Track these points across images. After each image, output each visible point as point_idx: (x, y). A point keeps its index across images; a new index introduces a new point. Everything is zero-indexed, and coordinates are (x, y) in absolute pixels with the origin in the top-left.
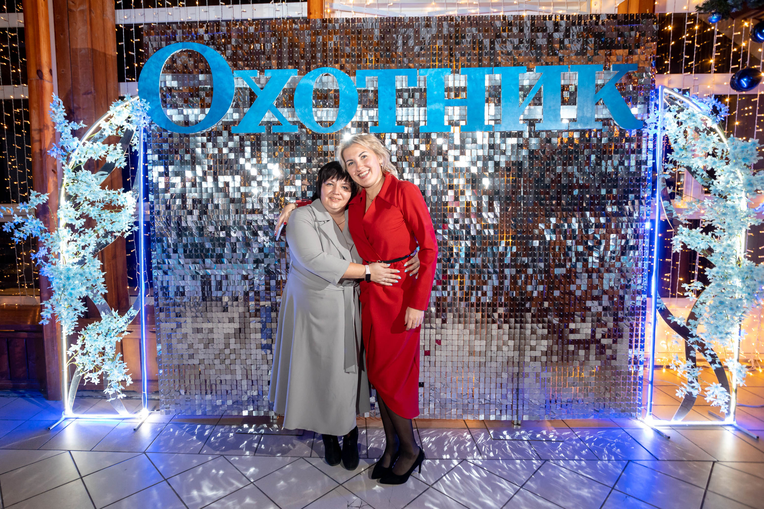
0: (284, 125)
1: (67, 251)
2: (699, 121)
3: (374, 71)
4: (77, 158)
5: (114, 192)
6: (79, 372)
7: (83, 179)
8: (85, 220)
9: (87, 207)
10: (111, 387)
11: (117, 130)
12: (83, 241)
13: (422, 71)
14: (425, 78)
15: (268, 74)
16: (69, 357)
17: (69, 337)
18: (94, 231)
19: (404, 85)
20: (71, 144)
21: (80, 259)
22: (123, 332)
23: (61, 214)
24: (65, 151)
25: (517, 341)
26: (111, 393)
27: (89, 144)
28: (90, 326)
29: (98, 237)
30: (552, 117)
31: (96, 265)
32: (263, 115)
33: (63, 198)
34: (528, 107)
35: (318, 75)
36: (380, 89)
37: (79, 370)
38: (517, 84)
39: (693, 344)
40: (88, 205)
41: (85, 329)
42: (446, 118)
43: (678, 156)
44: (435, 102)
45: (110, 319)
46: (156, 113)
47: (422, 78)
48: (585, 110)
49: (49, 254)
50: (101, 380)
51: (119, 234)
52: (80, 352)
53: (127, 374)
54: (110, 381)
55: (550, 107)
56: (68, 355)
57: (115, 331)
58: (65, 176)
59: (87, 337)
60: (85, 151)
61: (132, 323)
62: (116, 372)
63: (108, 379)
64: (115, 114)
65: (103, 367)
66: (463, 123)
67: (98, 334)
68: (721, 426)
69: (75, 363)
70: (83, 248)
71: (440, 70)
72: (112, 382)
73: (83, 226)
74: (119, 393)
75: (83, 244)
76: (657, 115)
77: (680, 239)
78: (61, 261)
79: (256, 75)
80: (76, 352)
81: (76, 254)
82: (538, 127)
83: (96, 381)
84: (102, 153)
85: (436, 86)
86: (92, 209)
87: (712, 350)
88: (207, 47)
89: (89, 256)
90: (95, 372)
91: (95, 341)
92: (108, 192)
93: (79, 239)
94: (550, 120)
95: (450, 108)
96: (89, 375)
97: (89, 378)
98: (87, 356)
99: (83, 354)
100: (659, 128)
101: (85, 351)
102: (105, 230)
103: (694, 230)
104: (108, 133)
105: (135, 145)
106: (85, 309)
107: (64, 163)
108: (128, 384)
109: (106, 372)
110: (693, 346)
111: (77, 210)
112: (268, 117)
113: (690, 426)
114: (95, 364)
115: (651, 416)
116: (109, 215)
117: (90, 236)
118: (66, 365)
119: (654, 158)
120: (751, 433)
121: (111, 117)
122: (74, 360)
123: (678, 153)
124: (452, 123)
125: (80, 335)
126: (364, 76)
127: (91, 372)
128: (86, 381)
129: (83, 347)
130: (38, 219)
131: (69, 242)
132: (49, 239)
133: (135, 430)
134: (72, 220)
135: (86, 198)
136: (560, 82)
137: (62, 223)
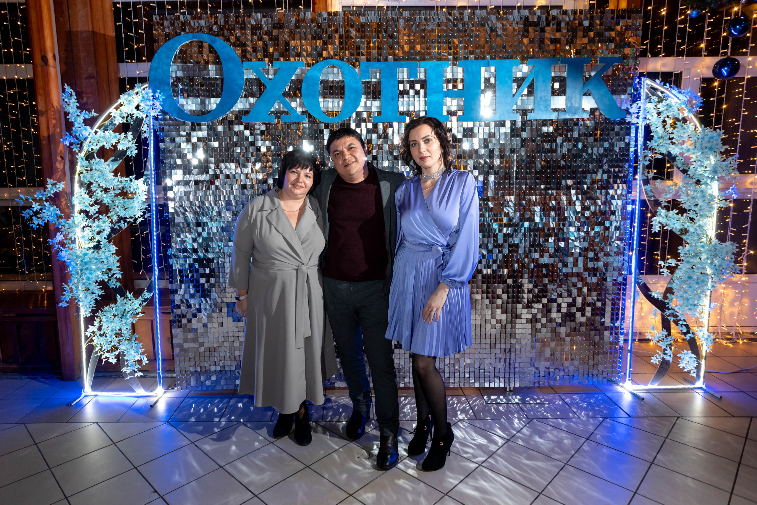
0: (292, 115)
1: (83, 237)
2: (676, 111)
3: (377, 64)
4: (89, 146)
5: (126, 179)
6: (97, 352)
7: (97, 167)
8: (99, 207)
9: (100, 193)
10: (128, 365)
11: (127, 117)
12: (98, 226)
13: (422, 63)
14: (425, 70)
15: (277, 64)
16: (87, 338)
17: (86, 319)
18: (108, 217)
19: (406, 77)
20: (84, 132)
21: (95, 244)
22: (138, 314)
23: (76, 201)
24: (77, 139)
25: (510, 315)
26: (128, 371)
27: (100, 132)
28: (106, 308)
29: (111, 222)
30: (542, 107)
31: (111, 250)
32: (272, 106)
33: (76, 186)
34: (520, 98)
35: (324, 67)
36: (383, 80)
37: (97, 350)
38: (511, 76)
39: (669, 316)
40: (101, 191)
41: (102, 311)
42: (445, 108)
43: (656, 144)
44: (434, 93)
45: (125, 301)
46: (168, 102)
47: (422, 70)
48: (573, 100)
49: (66, 239)
50: (118, 360)
51: (132, 220)
52: (98, 333)
53: (142, 354)
54: (127, 361)
55: (541, 98)
56: (86, 337)
57: (131, 312)
58: (79, 164)
59: (104, 319)
60: (96, 139)
61: (146, 305)
62: (132, 352)
63: (126, 358)
64: (125, 102)
65: (120, 347)
66: (460, 113)
67: (115, 316)
68: (692, 389)
69: (93, 343)
70: (98, 233)
71: (439, 62)
72: (130, 362)
73: (97, 213)
74: (135, 372)
75: (98, 230)
76: (639, 106)
77: (658, 221)
78: (77, 246)
79: (265, 66)
80: (93, 332)
81: (91, 240)
82: (530, 116)
83: (114, 361)
84: (114, 141)
85: (436, 78)
86: (105, 195)
87: (684, 320)
88: (217, 38)
89: (104, 242)
90: (112, 352)
91: (111, 322)
92: (120, 179)
93: (94, 225)
94: (540, 110)
95: (449, 99)
96: (106, 355)
97: (106, 358)
98: (104, 337)
99: (100, 335)
100: (640, 117)
101: (102, 332)
102: (119, 216)
103: (671, 212)
104: (118, 121)
105: (145, 132)
106: (101, 292)
107: (77, 151)
108: (144, 364)
109: (123, 352)
110: (669, 318)
111: (90, 197)
112: (277, 106)
113: (664, 389)
114: (113, 344)
115: (630, 382)
116: (122, 201)
117: (104, 222)
118: (84, 346)
119: (636, 146)
120: (716, 395)
121: (121, 105)
122: (92, 341)
123: (656, 142)
124: (451, 113)
125: (97, 317)
126: (368, 67)
127: (108, 352)
128: (104, 360)
129: (100, 328)
130: (55, 207)
131: (84, 227)
132: (66, 225)
133: (151, 406)
134: (86, 206)
135: (99, 185)
136: (551, 74)
137: (77, 209)
